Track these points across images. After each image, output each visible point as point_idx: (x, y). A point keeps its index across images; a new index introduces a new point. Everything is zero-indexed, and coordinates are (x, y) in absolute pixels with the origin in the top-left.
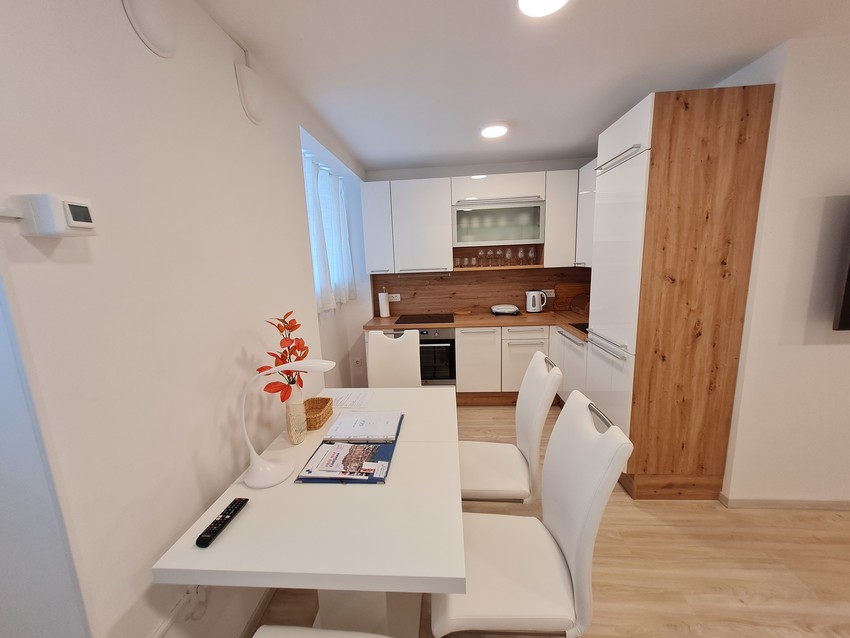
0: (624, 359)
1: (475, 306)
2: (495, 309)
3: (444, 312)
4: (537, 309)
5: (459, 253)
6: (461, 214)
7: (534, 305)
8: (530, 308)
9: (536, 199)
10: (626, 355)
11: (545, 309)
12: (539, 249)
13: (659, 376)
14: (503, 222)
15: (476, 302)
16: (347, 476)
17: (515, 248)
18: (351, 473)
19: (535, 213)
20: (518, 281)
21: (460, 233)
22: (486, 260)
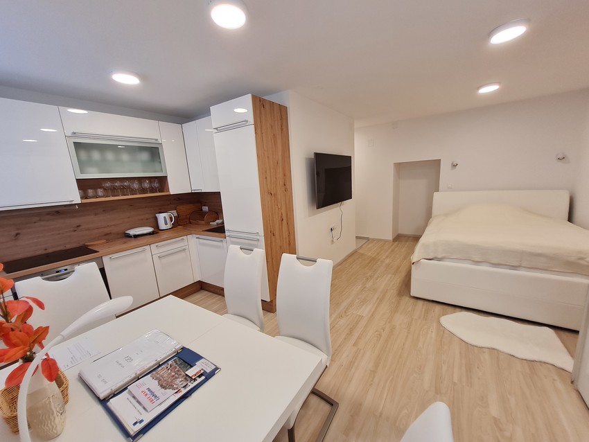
0: (258, 240)
1: (107, 234)
2: (132, 232)
3: (68, 247)
4: (169, 225)
5: (83, 185)
6: (77, 145)
7: (166, 224)
8: (162, 226)
9: (154, 141)
10: (258, 237)
11: (174, 226)
12: (162, 181)
13: (274, 244)
14: (125, 157)
15: (107, 230)
16: (184, 391)
17: (140, 179)
18: (185, 387)
19: (154, 152)
20: (146, 207)
21: (82, 165)
22: (114, 191)
